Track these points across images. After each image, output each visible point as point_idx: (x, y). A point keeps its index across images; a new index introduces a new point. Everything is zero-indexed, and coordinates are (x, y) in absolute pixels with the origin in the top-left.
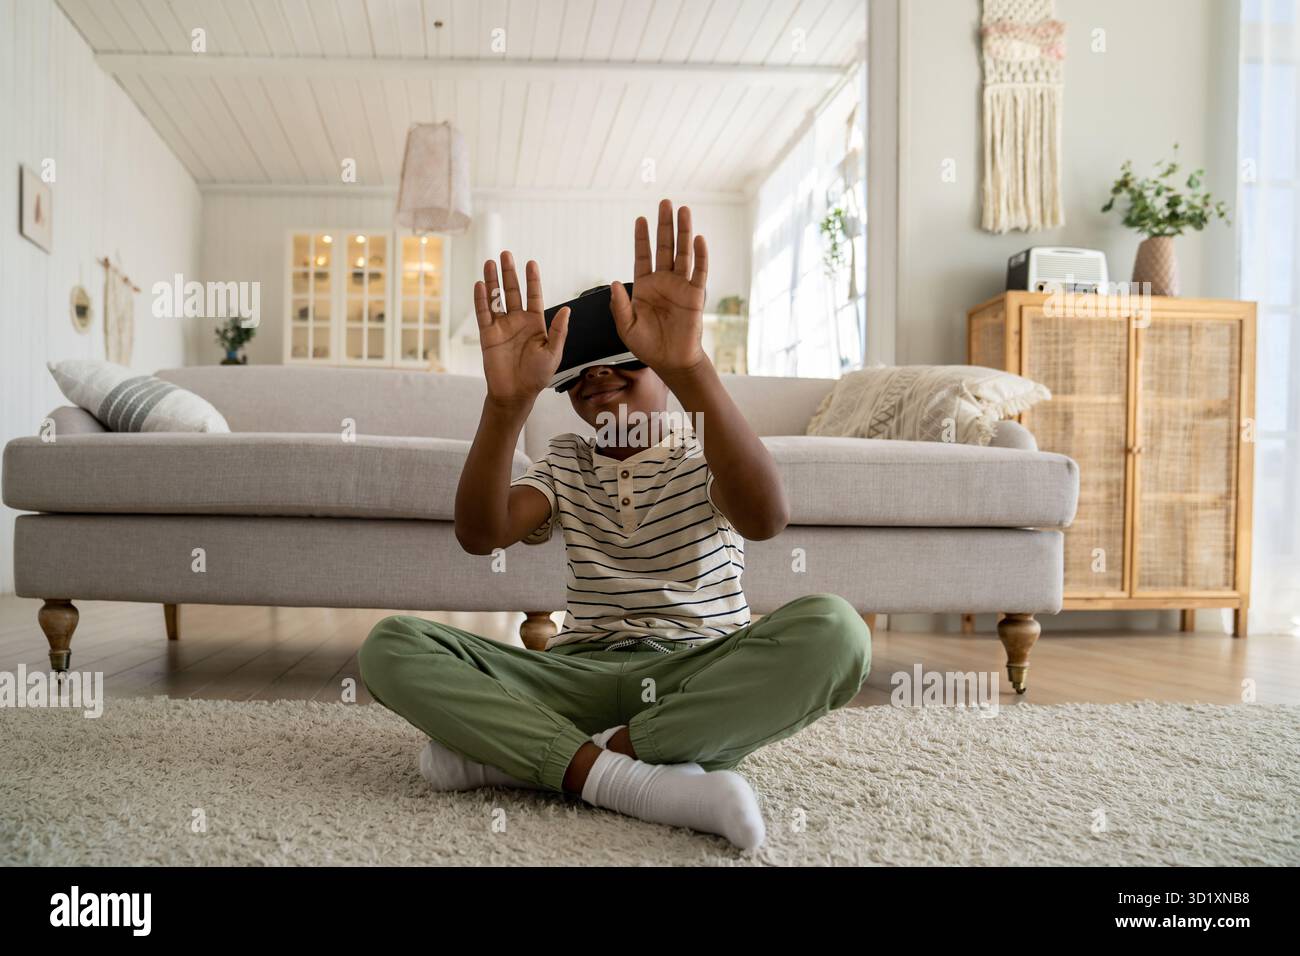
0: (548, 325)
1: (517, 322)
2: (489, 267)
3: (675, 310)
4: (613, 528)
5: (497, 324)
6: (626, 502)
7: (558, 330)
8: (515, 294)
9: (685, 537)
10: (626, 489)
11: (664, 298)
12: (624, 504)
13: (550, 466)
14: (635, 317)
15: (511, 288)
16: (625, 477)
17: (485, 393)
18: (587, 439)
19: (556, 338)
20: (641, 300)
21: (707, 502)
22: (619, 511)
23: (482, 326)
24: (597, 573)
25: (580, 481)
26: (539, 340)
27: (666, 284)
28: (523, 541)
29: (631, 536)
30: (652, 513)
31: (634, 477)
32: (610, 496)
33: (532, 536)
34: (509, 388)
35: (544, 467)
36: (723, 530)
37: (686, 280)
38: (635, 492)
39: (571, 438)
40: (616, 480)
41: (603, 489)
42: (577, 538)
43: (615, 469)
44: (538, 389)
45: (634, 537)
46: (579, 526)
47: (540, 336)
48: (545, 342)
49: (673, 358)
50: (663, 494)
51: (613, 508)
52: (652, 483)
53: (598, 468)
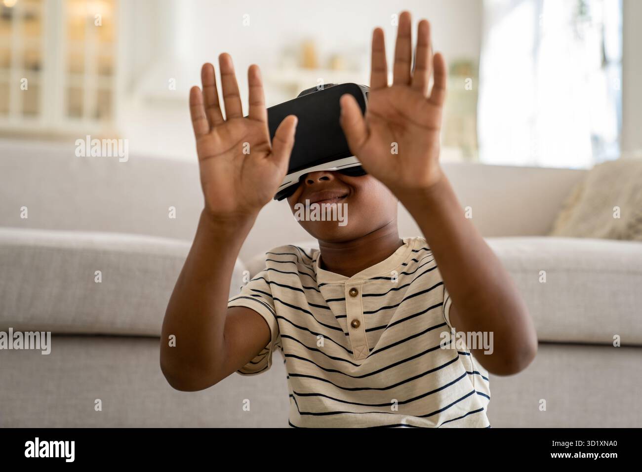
0: (272, 135)
1: (238, 130)
2: (206, 71)
3: (413, 129)
4: (342, 354)
5: (215, 133)
6: (355, 323)
7: (283, 141)
8: (235, 99)
9: (423, 365)
10: (355, 308)
11: (401, 114)
12: (353, 326)
13: (268, 283)
14: (368, 132)
15: (231, 93)
16: (354, 296)
17: (201, 206)
18: (308, 252)
19: (281, 148)
20: (376, 115)
21: (445, 324)
22: (347, 334)
23: (198, 135)
24: (326, 408)
25: (303, 300)
26: (261, 151)
27: (403, 100)
28: (239, 372)
29: (363, 362)
30: (385, 337)
31: (364, 296)
32: (337, 317)
33: (249, 365)
34: (230, 203)
35: (261, 285)
36: (464, 354)
37: (423, 97)
38: (364, 313)
39: (291, 250)
40: (344, 299)
41: (328, 308)
42: (301, 367)
43: (342, 286)
44: (262, 203)
45: (367, 364)
46: (303, 353)
47: (263, 146)
48: (269, 153)
49: (409, 177)
50: (397, 314)
51: (341, 330)
52: (383, 302)
53: (322, 284)
